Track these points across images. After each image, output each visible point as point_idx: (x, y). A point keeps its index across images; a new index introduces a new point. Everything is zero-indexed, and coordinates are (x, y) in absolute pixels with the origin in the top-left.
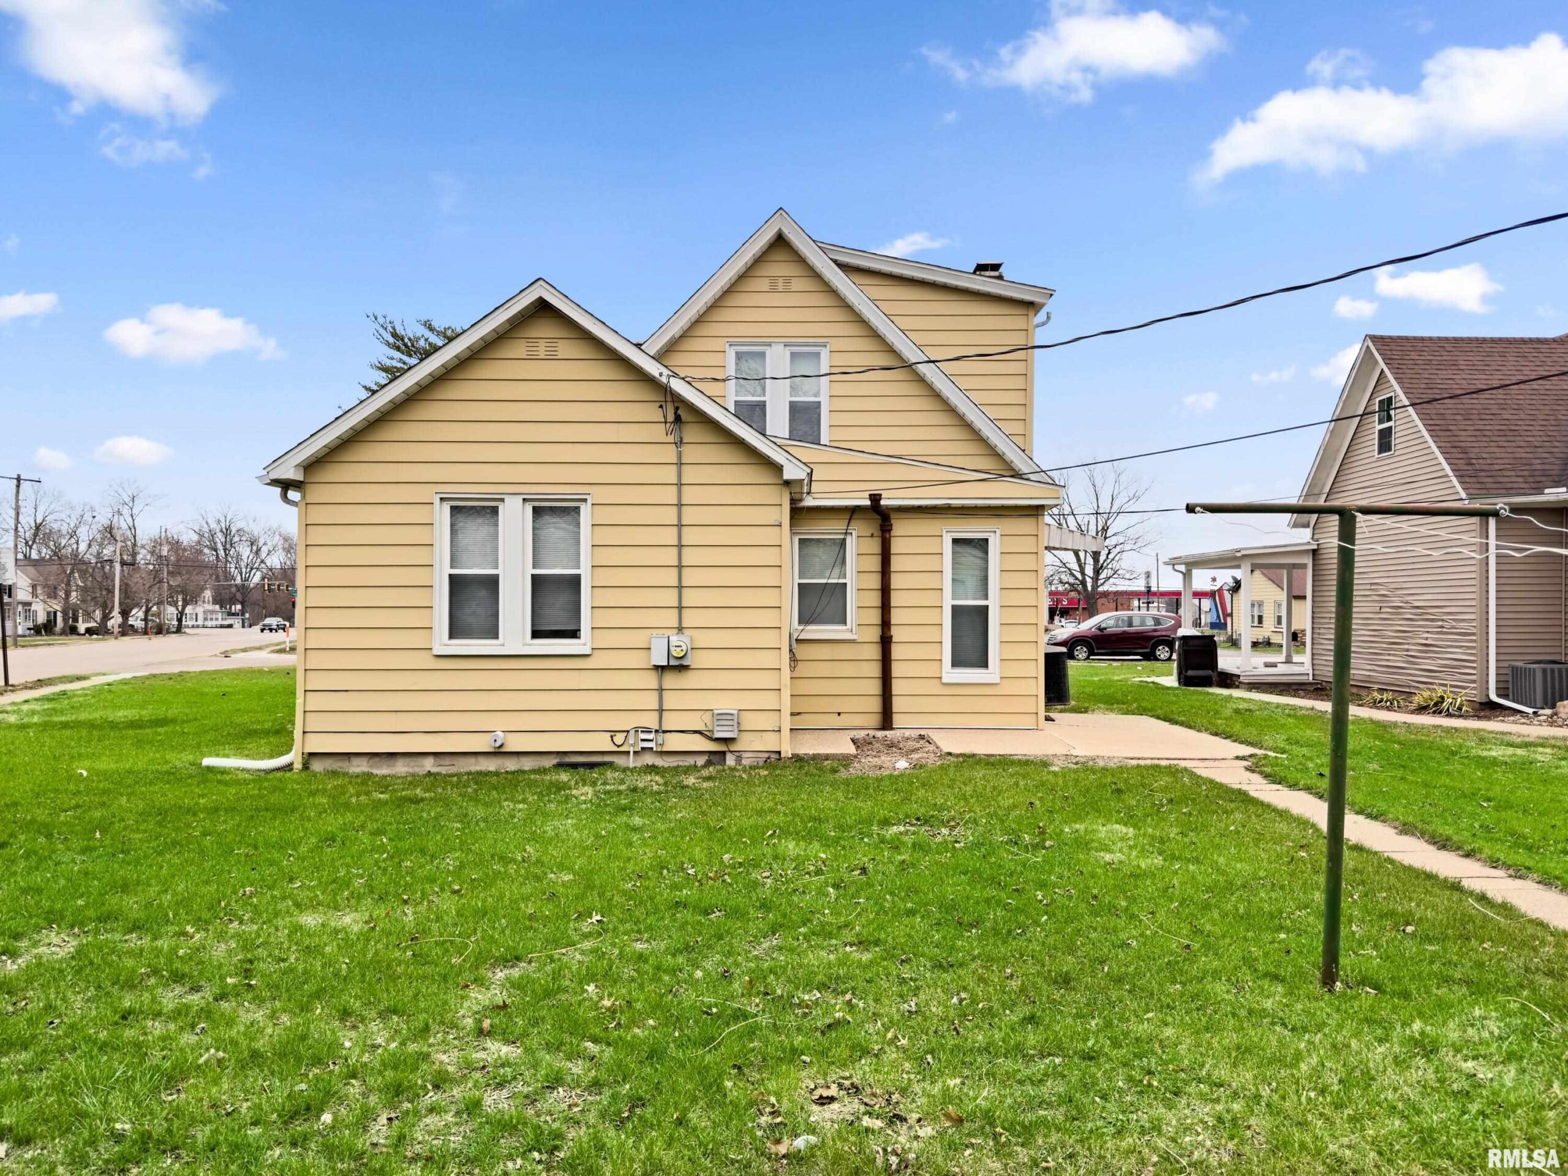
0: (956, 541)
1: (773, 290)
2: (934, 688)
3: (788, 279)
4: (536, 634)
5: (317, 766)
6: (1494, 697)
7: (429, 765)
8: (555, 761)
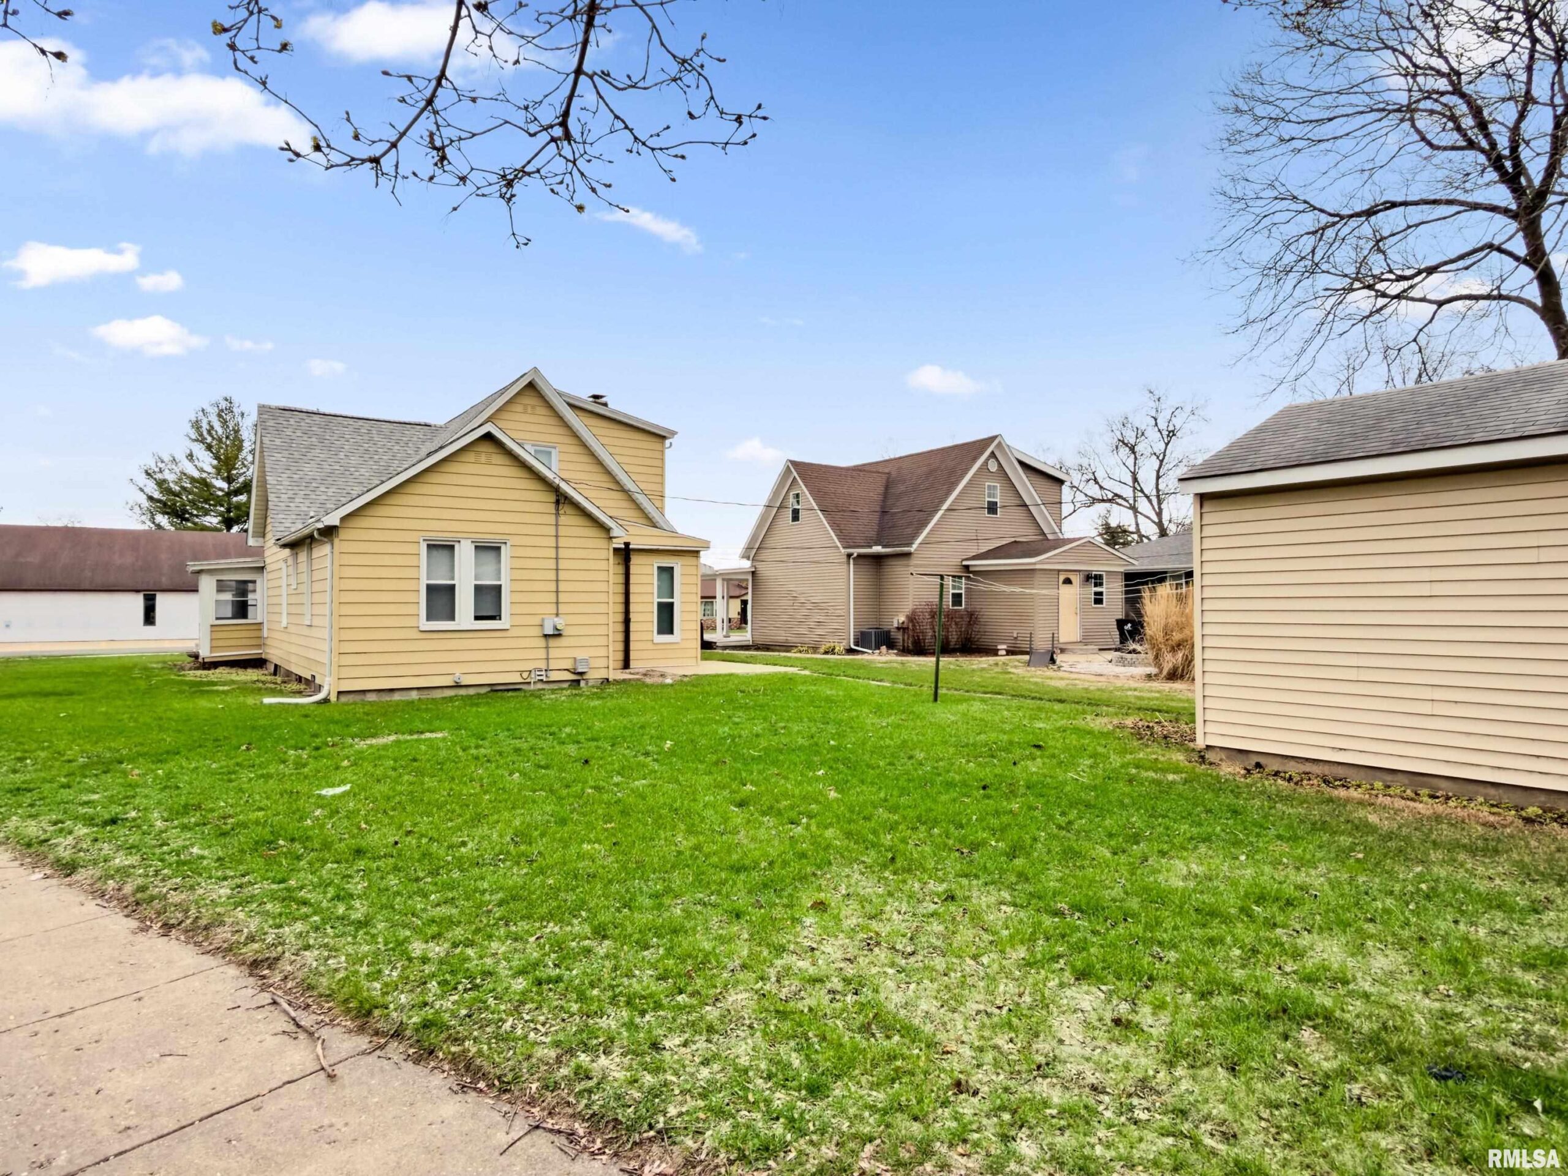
0: (659, 568)
1: (525, 412)
2: (649, 646)
3: (533, 407)
4: (477, 618)
5: (343, 699)
6: (853, 647)
7: (414, 695)
8: (488, 689)
